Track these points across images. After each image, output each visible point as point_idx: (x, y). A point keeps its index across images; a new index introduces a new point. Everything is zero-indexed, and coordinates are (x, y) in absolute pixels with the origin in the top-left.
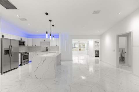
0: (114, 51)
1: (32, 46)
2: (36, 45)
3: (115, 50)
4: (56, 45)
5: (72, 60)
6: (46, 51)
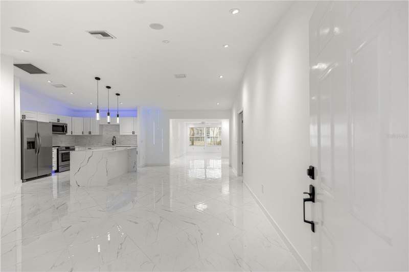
1: (81, 134)
2: (90, 133)
4: (133, 133)
5: (169, 165)
6: (113, 144)
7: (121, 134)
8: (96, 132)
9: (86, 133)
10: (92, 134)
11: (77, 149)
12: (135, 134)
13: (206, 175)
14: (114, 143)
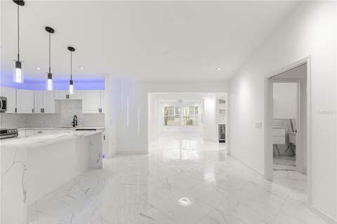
0: (259, 125)
1: (31, 112)
2: (42, 110)
3: (261, 123)
4: (100, 110)
5: (147, 153)
6: (74, 126)
7: (84, 112)
8: (50, 109)
9: (38, 111)
10: (45, 112)
11: (21, 133)
12: (103, 112)
13: (181, 156)
14: (75, 124)
